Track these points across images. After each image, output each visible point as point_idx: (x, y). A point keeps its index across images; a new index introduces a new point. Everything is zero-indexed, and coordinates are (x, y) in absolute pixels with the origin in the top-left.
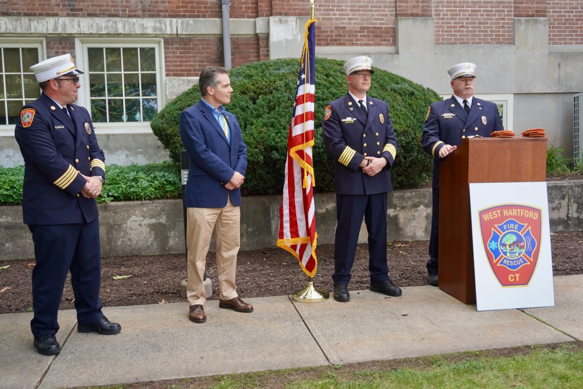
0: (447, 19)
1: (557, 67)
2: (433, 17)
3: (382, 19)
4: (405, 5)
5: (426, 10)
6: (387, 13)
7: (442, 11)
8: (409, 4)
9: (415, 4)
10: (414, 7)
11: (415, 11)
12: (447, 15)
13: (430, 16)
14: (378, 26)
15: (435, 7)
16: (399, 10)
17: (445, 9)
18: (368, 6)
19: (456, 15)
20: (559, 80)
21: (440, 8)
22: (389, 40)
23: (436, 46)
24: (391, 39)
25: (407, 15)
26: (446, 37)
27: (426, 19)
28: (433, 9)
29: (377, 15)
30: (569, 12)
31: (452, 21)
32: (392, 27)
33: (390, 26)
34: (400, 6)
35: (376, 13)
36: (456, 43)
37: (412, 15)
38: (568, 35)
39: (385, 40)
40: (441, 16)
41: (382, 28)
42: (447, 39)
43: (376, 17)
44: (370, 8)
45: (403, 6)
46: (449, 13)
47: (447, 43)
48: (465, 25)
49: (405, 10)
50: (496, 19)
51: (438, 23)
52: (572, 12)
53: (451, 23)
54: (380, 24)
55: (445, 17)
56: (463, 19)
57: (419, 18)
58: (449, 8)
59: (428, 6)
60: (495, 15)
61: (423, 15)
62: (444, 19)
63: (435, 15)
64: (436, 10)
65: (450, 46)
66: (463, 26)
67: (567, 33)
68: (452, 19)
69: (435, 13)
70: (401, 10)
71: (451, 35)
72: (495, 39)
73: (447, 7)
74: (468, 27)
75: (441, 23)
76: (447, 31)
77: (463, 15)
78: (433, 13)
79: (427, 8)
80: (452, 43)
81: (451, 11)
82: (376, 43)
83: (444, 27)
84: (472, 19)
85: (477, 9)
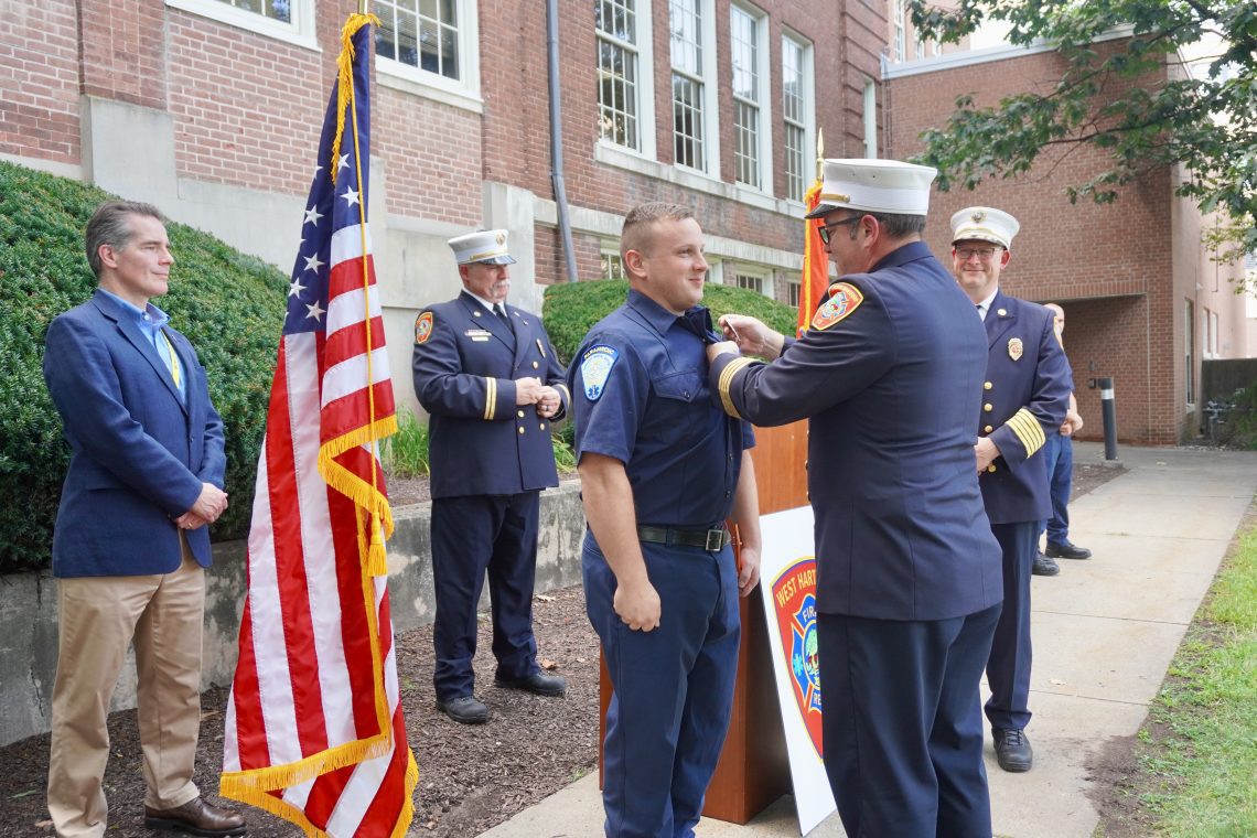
0: (199, 123)
1: (401, 257)
2: (169, 110)
3: (48, 93)
4: (103, 68)
5: (152, 93)
6: (57, 78)
7: (187, 101)
8: (113, 69)
9: (127, 72)
10: (125, 78)
11: (128, 89)
12: (198, 113)
13: (163, 107)
14: (34, 106)
15: (173, 89)
16: (90, 79)
17: (194, 98)
18: (7, 51)
19: (218, 117)
20: (404, 283)
21: (183, 95)
22: (64, 148)
23: (180, 180)
24: (70, 145)
25: (108, 94)
26: (197, 163)
27: (155, 114)
28: (169, 94)
29: (33, 79)
30: (411, 154)
31: (210, 130)
32: (70, 116)
33: (67, 112)
34: (91, 69)
35: (30, 73)
36: (219, 180)
37: (121, 97)
38: (411, 198)
39: (55, 147)
40: (186, 114)
41: (45, 114)
42: (200, 169)
43: (29, 82)
44: (12, 56)
45: (101, 71)
46: (203, 110)
47: (202, 178)
48: (235, 143)
49: (103, 82)
50: (295, 143)
51: (180, 128)
52: (416, 155)
53: (206, 133)
54: (40, 102)
55: (195, 117)
56: (231, 129)
57: (139, 108)
58: (202, 99)
59: (158, 85)
60: (292, 134)
61: (146, 103)
62: (192, 120)
63: (175, 108)
64: (174, 97)
65: (209, 186)
66: (232, 145)
67: (410, 194)
68: (209, 125)
69: (173, 103)
70: (95, 80)
71: (208, 161)
72: (295, 185)
73: (198, 95)
74: (242, 150)
75: (188, 130)
76: (200, 151)
77: (232, 121)
78: (169, 102)
79: (155, 88)
80: (211, 180)
81: (207, 106)
82: (32, 150)
83: (191, 140)
84: (249, 133)
85: (258, 112)
